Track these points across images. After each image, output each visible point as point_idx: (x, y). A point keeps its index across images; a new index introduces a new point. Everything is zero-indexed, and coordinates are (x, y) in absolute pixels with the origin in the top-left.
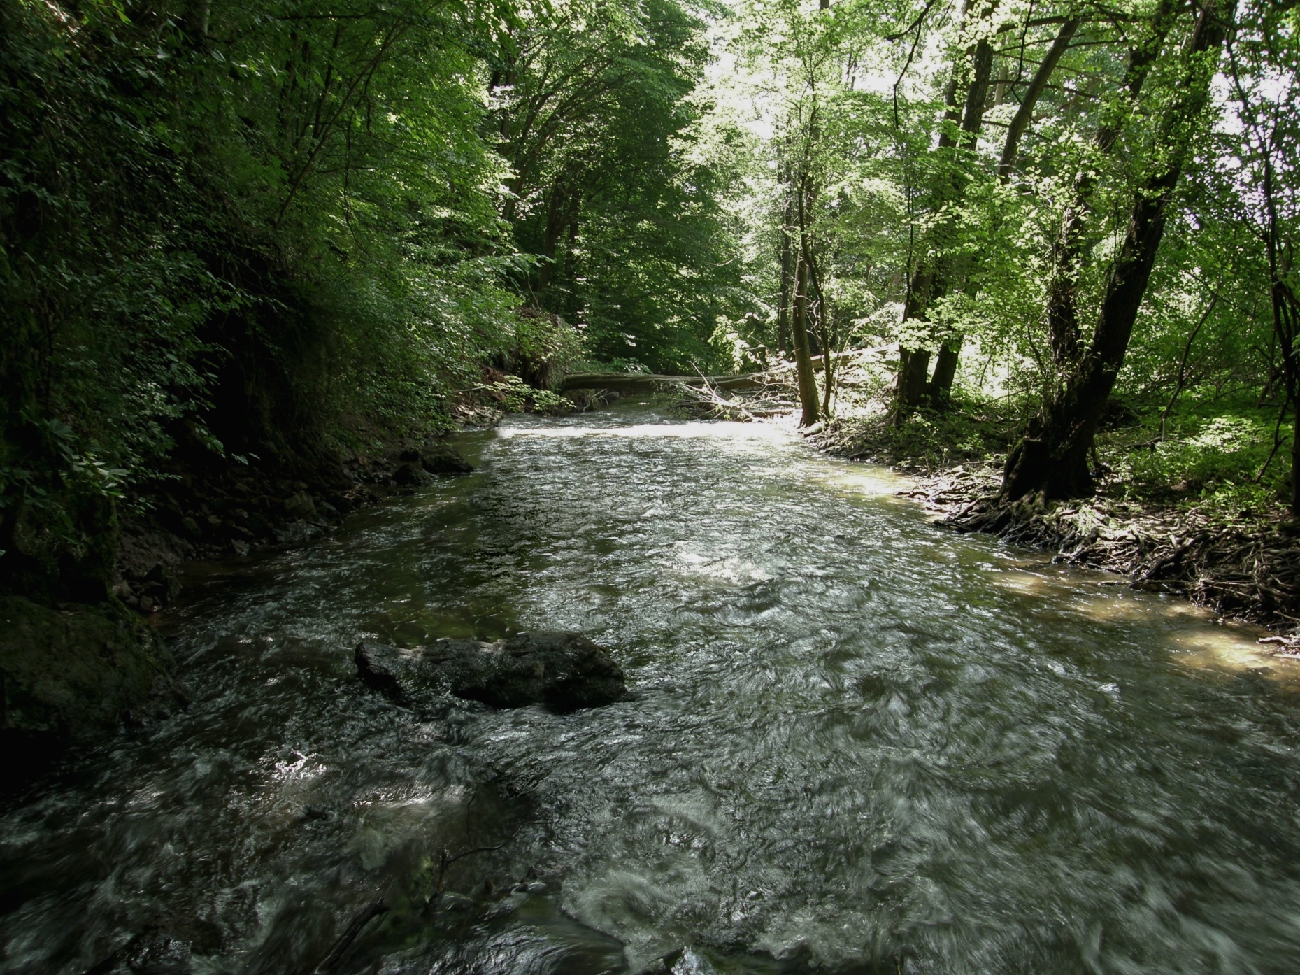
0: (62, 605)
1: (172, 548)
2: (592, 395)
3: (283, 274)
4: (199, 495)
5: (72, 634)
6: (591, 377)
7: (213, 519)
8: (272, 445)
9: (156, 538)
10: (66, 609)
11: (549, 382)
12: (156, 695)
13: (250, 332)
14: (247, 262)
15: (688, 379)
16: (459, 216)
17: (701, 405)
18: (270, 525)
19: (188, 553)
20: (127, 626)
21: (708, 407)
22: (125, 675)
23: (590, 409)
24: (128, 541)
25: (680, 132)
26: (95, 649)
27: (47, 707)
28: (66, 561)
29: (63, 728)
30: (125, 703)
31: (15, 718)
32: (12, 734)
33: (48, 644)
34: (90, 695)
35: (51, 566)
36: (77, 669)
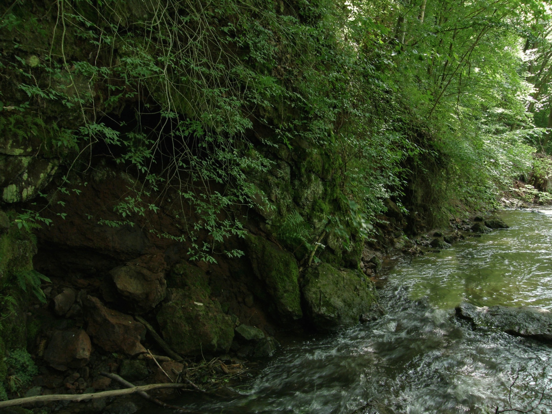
0: (342, 269)
3: (430, 139)
4: (391, 230)
5: (345, 281)
10: (343, 270)
11: (547, 188)
12: (372, 310)
13: (416, 164)
14: (416, 135)
16: (506, 112)
20: (364, 280)
22: (362, 300)
26: (353, 288)
27: (334, 307)
28: (345, 252)
29: (339, 317)
30: (361, 311)
31: (323, 310)
32: (322, 316)
33: (337, 283)
34: (349, 306)
35: (340, 253)
36: (346, 295)
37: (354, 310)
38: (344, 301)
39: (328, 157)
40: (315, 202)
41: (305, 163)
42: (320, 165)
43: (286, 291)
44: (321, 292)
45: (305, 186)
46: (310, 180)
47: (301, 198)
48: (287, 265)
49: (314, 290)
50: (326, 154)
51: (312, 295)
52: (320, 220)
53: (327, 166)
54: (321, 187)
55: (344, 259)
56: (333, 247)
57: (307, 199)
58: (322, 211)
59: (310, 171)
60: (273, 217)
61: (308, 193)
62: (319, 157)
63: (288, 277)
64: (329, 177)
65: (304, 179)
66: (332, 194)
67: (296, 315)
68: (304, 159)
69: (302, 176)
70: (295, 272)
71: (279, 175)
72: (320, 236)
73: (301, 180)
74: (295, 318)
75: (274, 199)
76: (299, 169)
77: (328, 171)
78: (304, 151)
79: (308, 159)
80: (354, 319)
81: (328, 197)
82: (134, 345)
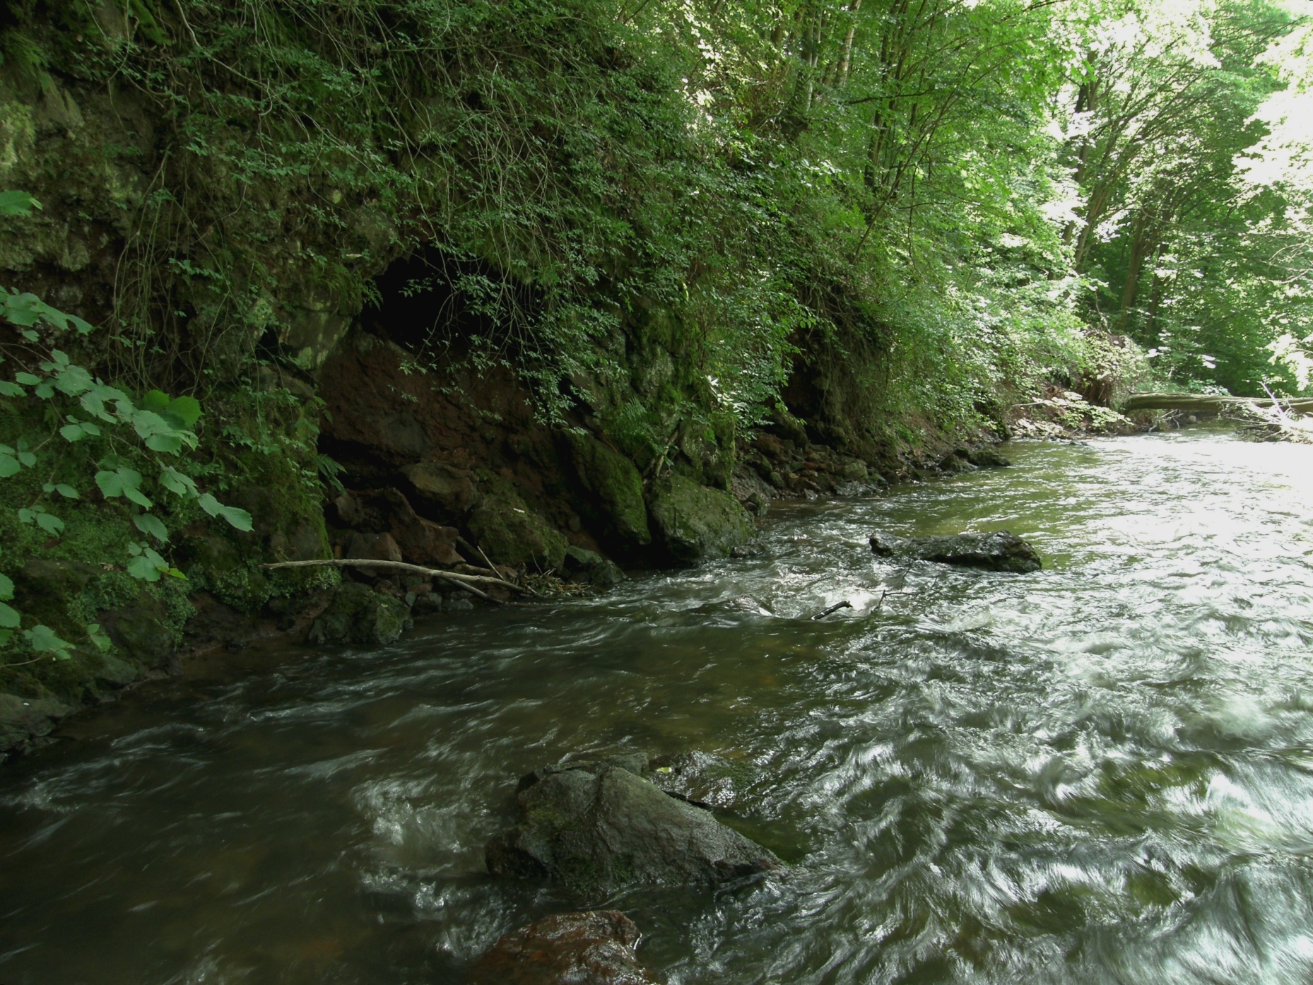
0: (703, 486)
1: (764, 490)
2: (1161, 416)
3: (856, 297)
4: (784, 459)
6: (1157, 398)
7: (793, 476)
8: (841, 430)
9: (753, 482)
10: (706, 488)
11: (1113, 401)
13: (827, 341)
14: (829, 289)
15: (1259, 400)
17: (1270, 427)
18: (833, 483)
19: (774, 496)
21: (1276, 428)
23: (1157, 430)
24: (735, 481)
25: (1246, 151)
26: (720, 510)
27: (695, 532)
28: (706, 463)
29: (702, 545)
30: (732, 542)
31: (680, 533)
32: (677, 541)
33: (697, 501)
34: (716, 532)
35: (699, 465)
36: (710, 517)
37: (723, 539)
38: (708, 525)
39: (680, 320)
40: (661, 388)
41: (647, 330)
42: (668, 332)
43: (628, 507)
44: (675, 510)
45: (647, 363)
46: (654, 355)
47: (642, 381)
48: (626, 472)
49: (665, 506)
50: (677, 317)
51: (663, 513)
52: (670, 414)
53: (678, 335)
54: (670, 366)
55: (706, 474)
56: (690, 454)
57: (650, 382)
58: (672, 401)
59: (654, 341)
60: (603, 407)
61: (651, 374)
62: (666, 322)
63: (629, 488)
64: (682, 352)
65: (646, 353)
66: (686, 378)
67: (644, 540)
68: (646, 324)
69: (643, 349)
70: (639, 485)
71: (611, 347)
72: (670, 438)
73: (641, 355)
74: (641, 542)
75: (603, 381)
76: (639, 339)
77: (680, 342)
78: (646, 312)
79: (651, 324)
80: (723, 551)
81: (681, 381)
82: (448, 553)
